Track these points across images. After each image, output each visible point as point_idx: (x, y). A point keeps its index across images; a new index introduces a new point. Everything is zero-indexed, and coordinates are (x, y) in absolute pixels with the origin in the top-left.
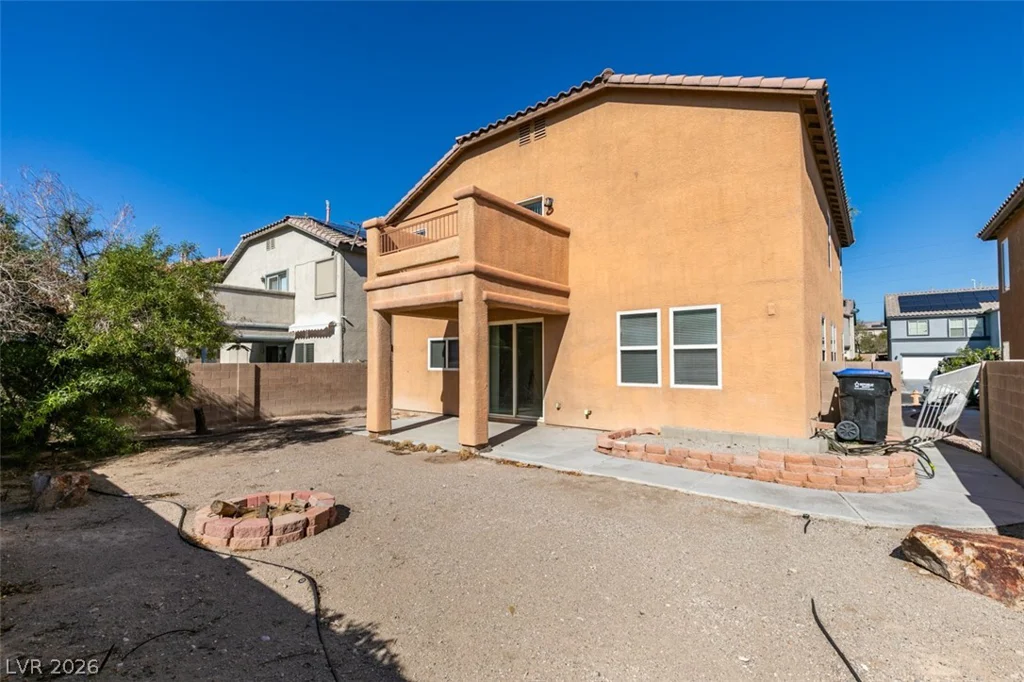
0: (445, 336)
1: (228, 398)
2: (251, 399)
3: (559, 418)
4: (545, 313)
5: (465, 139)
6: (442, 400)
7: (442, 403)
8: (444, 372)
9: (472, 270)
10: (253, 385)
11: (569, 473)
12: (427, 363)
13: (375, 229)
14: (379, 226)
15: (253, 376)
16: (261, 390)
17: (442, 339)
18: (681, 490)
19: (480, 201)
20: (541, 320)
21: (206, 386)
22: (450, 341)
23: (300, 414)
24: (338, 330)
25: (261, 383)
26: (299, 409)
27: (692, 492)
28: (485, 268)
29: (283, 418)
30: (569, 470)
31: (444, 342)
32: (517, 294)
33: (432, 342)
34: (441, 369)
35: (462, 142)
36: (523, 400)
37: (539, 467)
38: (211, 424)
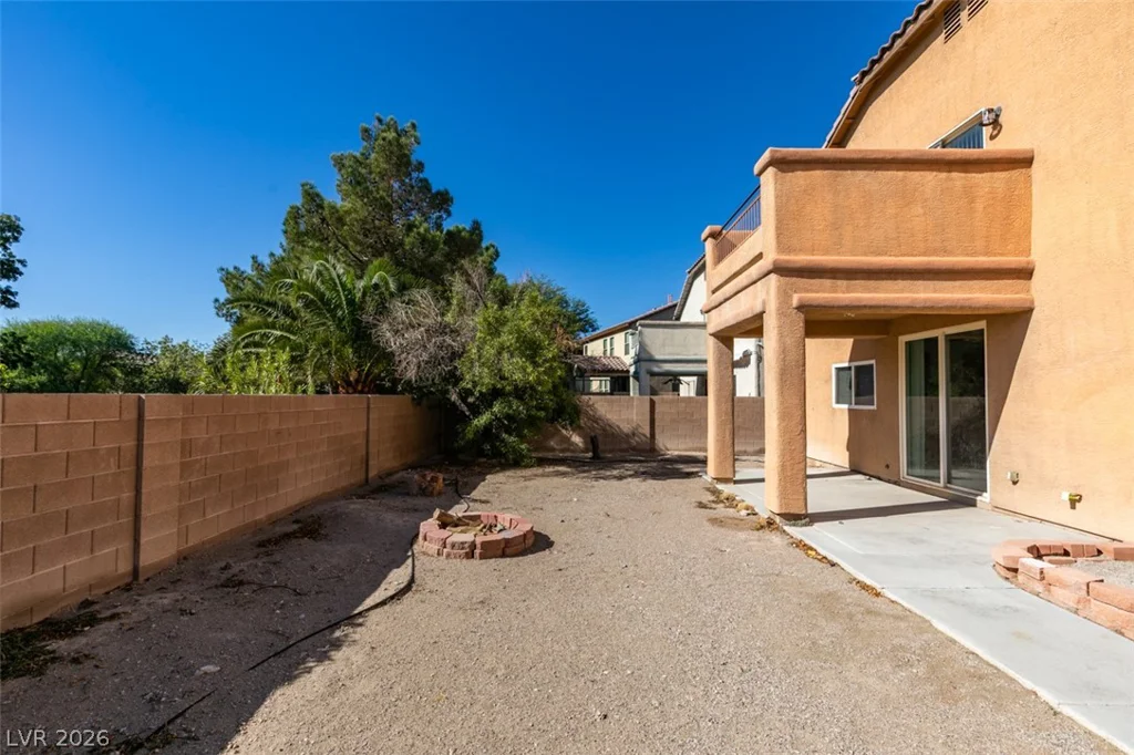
0: (850, 361)
1: (626, 428)
2: (647, 431)
3: (1017, 498)
4: (984, 312)
5: (864, 74)
6: (848, 449)
7: (847, 453)
8: (850, 410)
9: (771, 267)
10: (648, 417)
11: (865, 587)
12: (831, 398)
13: (710, 239)
14: (713, 235)
15: (648, 409)
16: (657, 424)
17: (846, 365)
18: (1044, 695)
19: (784, 167)
20: (982, 325)
21: (609, 416)
22: (857, 368)
23: (695, 450)
24: (753, 358)
25: (656, 416)
26: (695, 445)
27: (1066, 710)
28: (794, 262)
29: (676, 453)
30: (869, 582)
31: (849, 368)
32: (875, 290)
33: (837, 369)
34: (846, 406)
35: (861, 81)
36: (956, 459)
37: (833, 565)
38: (605, 451)
